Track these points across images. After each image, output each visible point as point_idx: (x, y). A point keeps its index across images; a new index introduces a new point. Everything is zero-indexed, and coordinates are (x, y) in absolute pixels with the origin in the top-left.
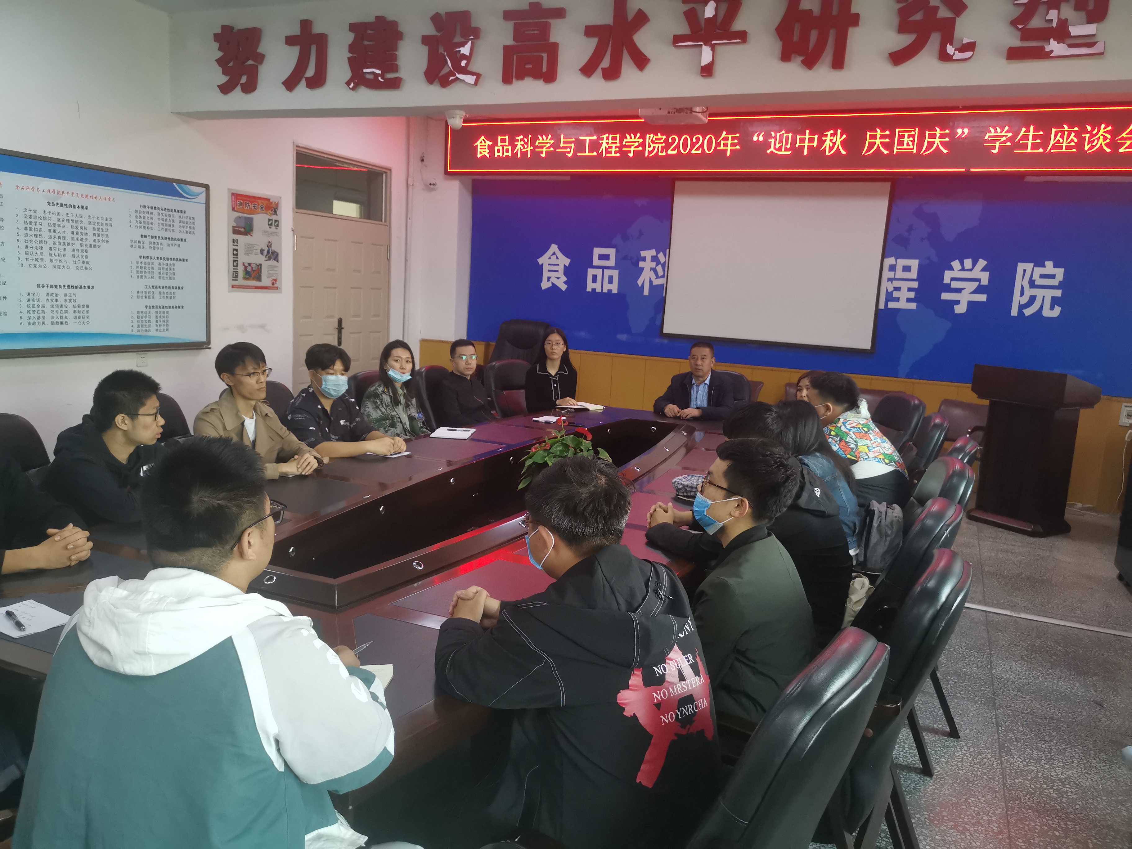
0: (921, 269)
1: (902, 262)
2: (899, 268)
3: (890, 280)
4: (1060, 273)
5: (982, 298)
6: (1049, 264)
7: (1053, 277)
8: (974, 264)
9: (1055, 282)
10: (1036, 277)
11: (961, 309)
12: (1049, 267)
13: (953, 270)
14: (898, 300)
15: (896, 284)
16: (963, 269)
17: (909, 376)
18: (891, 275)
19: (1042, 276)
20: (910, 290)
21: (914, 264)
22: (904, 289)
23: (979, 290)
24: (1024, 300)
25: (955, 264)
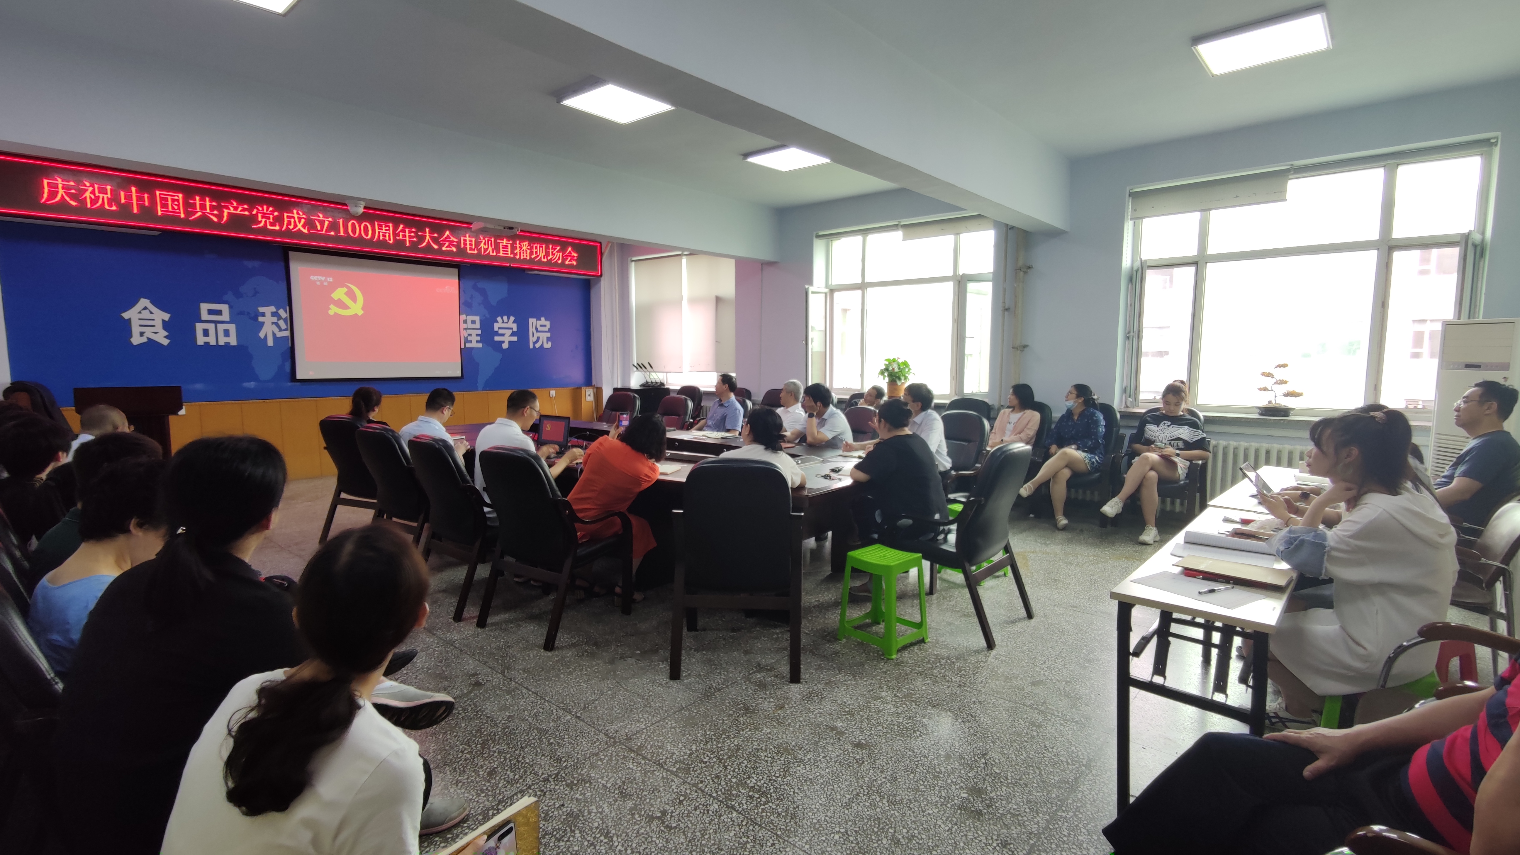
0: (481, 321)
1: (470, 318)
2: (469, 322)
3: (464, 329)
4: (548, 323)
5: (515, 339)
6: (543, 319)
7: (545, 326)
8: (508, 319)
9: (546, 329)
10: (538, 326)
11: (505, 346)
12: (543, 321)
13: (497, 322)
14: (471, 342)
15: (469, 332)
16: (503, 322)
17: (484, 389)
18: (465, 326)
19: (541, 326)
20: (477, 335)
21: (477, 319)
22: (474, 335)
23: (513, 334)
24: (535, 339)
25: (499, 319)
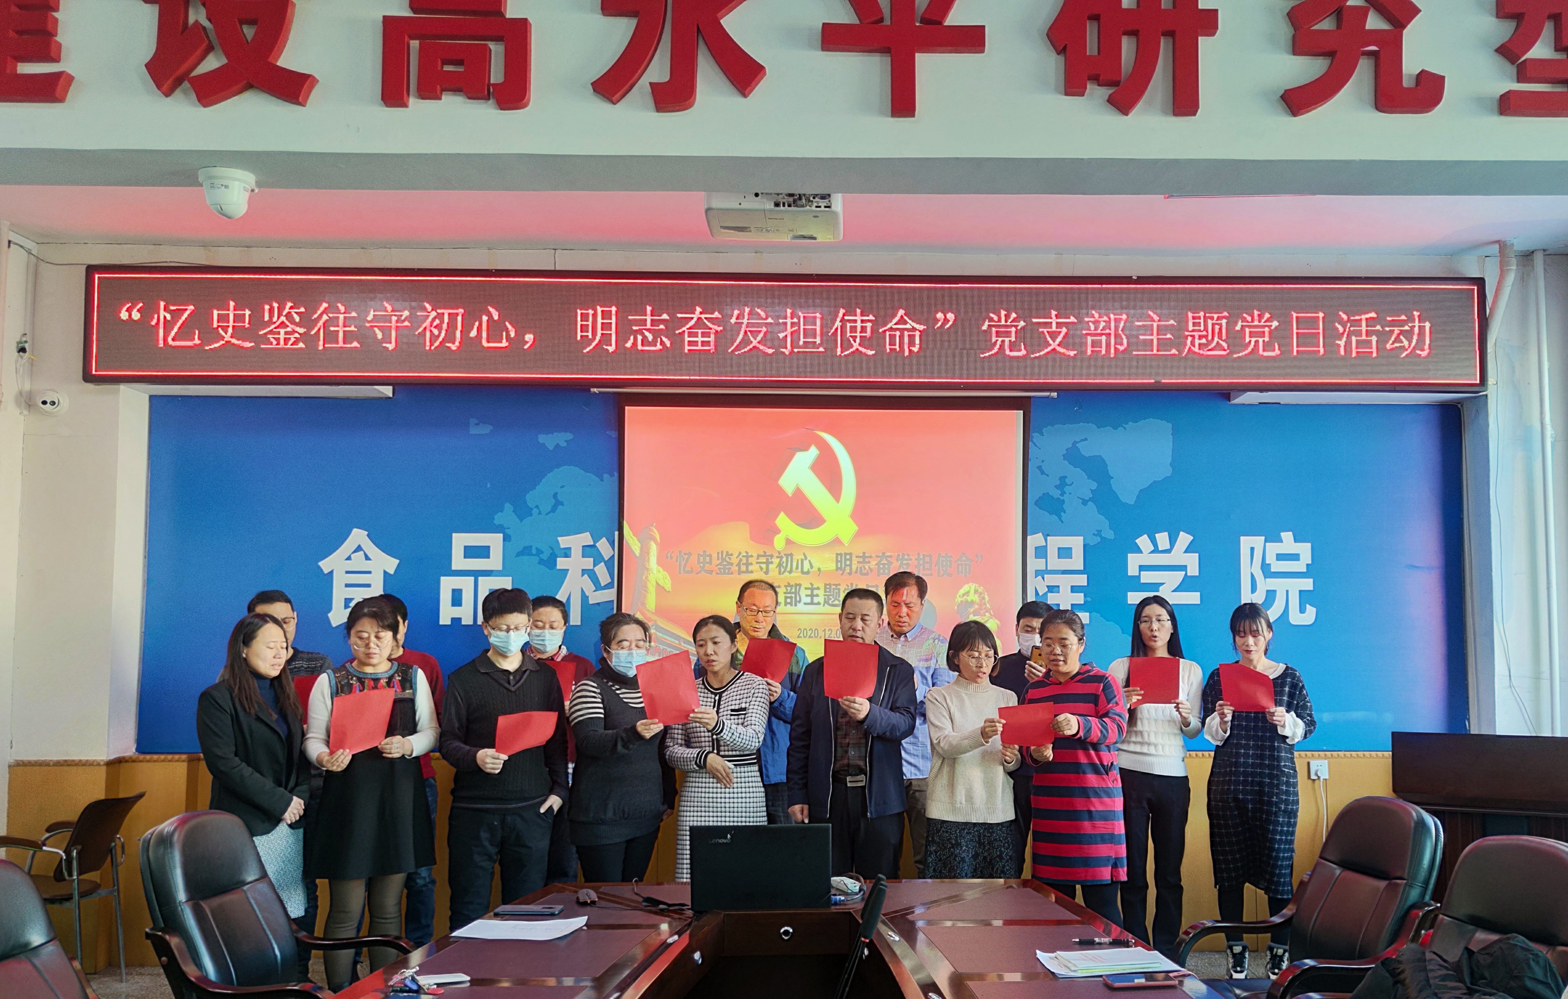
0: (1089, 551)
1: (1055, 542)
2: (1052, 552)
3: (1038, 573)
4: (1305, 550)
5: (1194, 598)
6: (1287, 536)
7: (1295, 557)
8: (1173, 541)
9: (1300, 566)
10: (1271, 559)
12: (1288, 542)
13: (1139, 551)
15: (1051, 580)
16: (1156, 550)
18: (1040, 564)
19: (1280, 557)
20: (1074, 589)
21: (1076, 543)
22: (1065, 589)
23: (1186, 585)
25: (1143, 541)
